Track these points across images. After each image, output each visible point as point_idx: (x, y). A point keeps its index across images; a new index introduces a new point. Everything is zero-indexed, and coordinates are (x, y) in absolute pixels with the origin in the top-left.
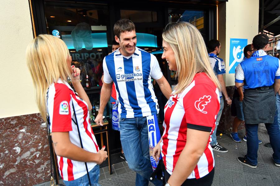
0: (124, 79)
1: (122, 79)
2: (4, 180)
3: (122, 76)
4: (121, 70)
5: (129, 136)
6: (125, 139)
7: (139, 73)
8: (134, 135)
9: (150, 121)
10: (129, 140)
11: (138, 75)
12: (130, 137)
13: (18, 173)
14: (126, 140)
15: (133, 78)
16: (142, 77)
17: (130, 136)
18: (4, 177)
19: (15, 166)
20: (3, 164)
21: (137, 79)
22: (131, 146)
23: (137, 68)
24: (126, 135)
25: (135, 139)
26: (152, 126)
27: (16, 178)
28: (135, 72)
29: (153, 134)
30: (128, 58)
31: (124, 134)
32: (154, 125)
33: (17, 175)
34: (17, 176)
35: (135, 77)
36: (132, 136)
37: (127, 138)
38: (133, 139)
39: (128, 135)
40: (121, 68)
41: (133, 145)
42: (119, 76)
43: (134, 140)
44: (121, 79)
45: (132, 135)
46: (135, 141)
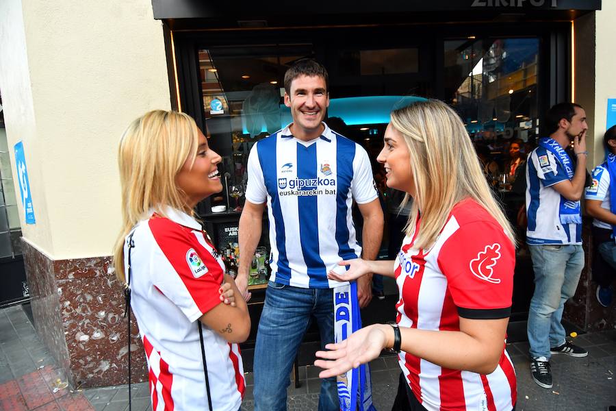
0: (295, 190)
1: (290, 190)
2: (118, 361)
3: (292, 183)
4: (291, 169)
5: (283, 328)
6: (273, 331)
7: (329, 178)
8: (295, 327)
9: (340, 297)
10: (280, 336)
11: (326, 182)
12: (285, 330)
13: (140, 353)
14: (275, 333)
15: (316, 188)
16: (335, 188)
17: (287, 327)
18: (119, 357)
19: (135, 341)
20: (118, 335)
21: (324, 192)
22: (280, 352)
23: (326, 169)
24: (277, 323)
25: (294, 337)
26: (345, 309)
27: (137, 362)
28: (320, 175)
29: (344, 327)
30: (307, 145)
31: (276, 320)
32: (349, 307)
33: (139, 357)
34: (138, 359)
35: (320, 187)
36: (291, 328)
37: (279, 330)
38: (289, 336)
39: (283, 326)
40: (289, 165)
41: (285, 350)
42: (284, 181)
43: (290, 339)
44: (288, 189)
45: (290, 326)
46: (292, 341)
